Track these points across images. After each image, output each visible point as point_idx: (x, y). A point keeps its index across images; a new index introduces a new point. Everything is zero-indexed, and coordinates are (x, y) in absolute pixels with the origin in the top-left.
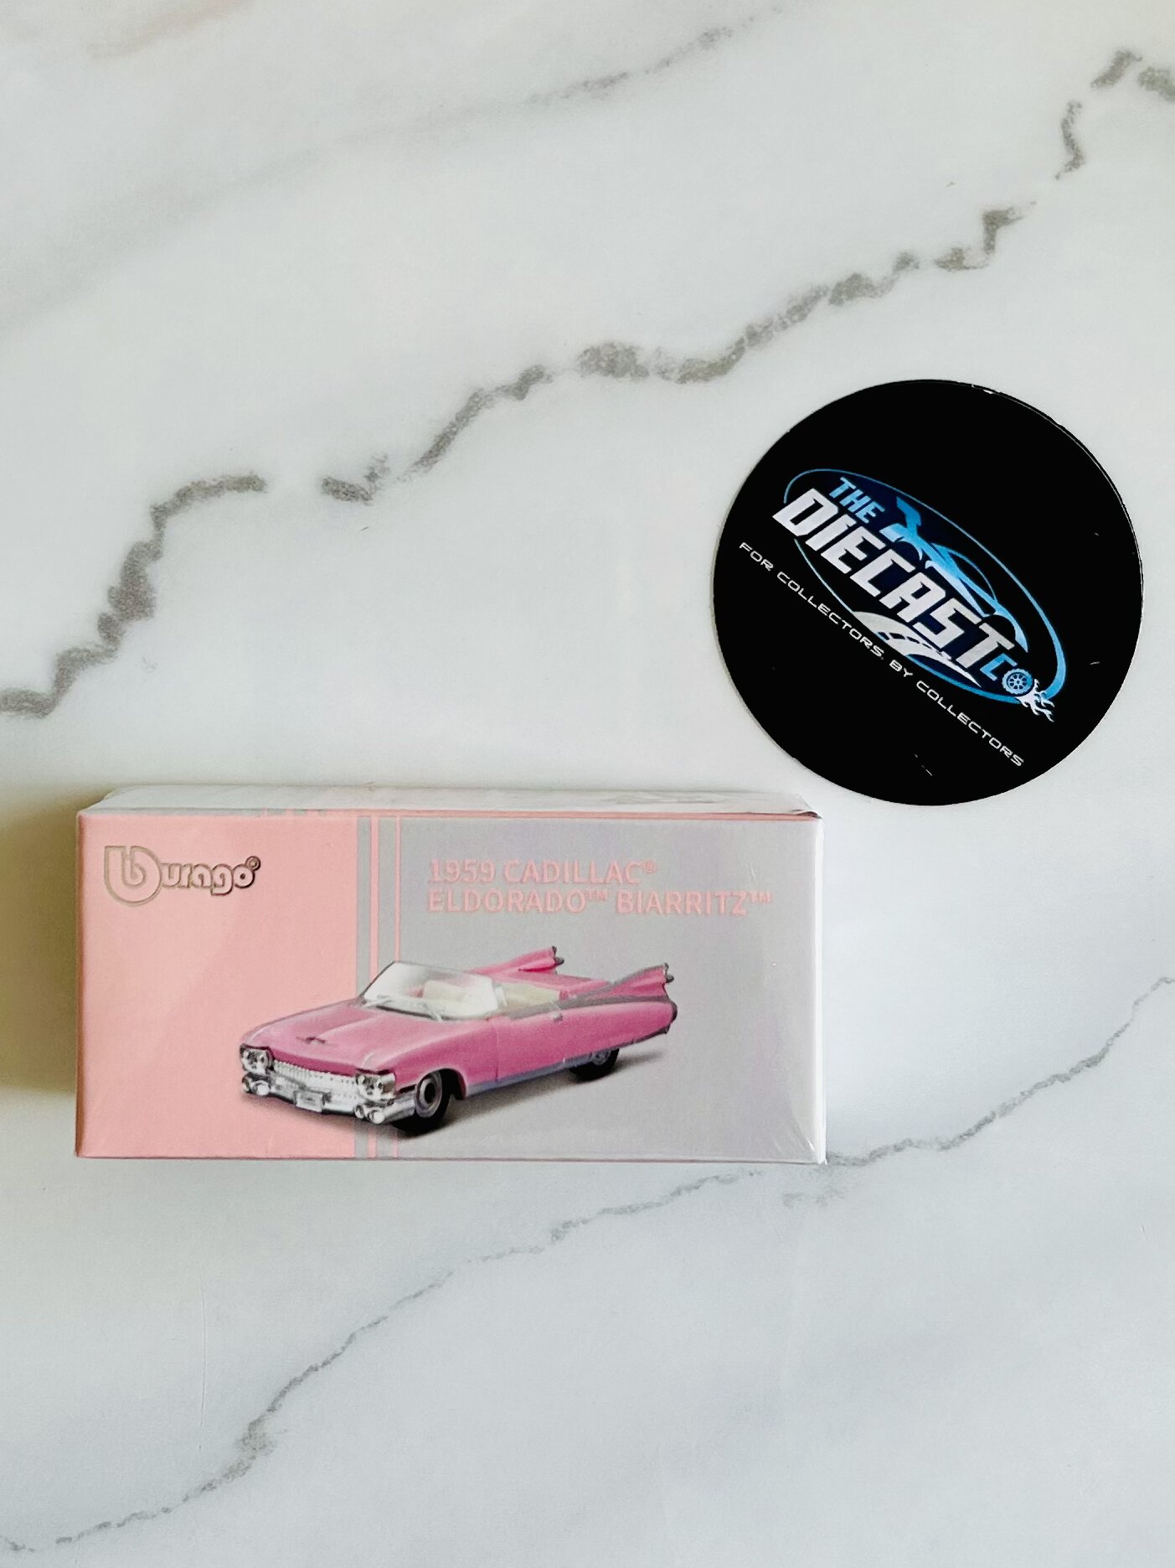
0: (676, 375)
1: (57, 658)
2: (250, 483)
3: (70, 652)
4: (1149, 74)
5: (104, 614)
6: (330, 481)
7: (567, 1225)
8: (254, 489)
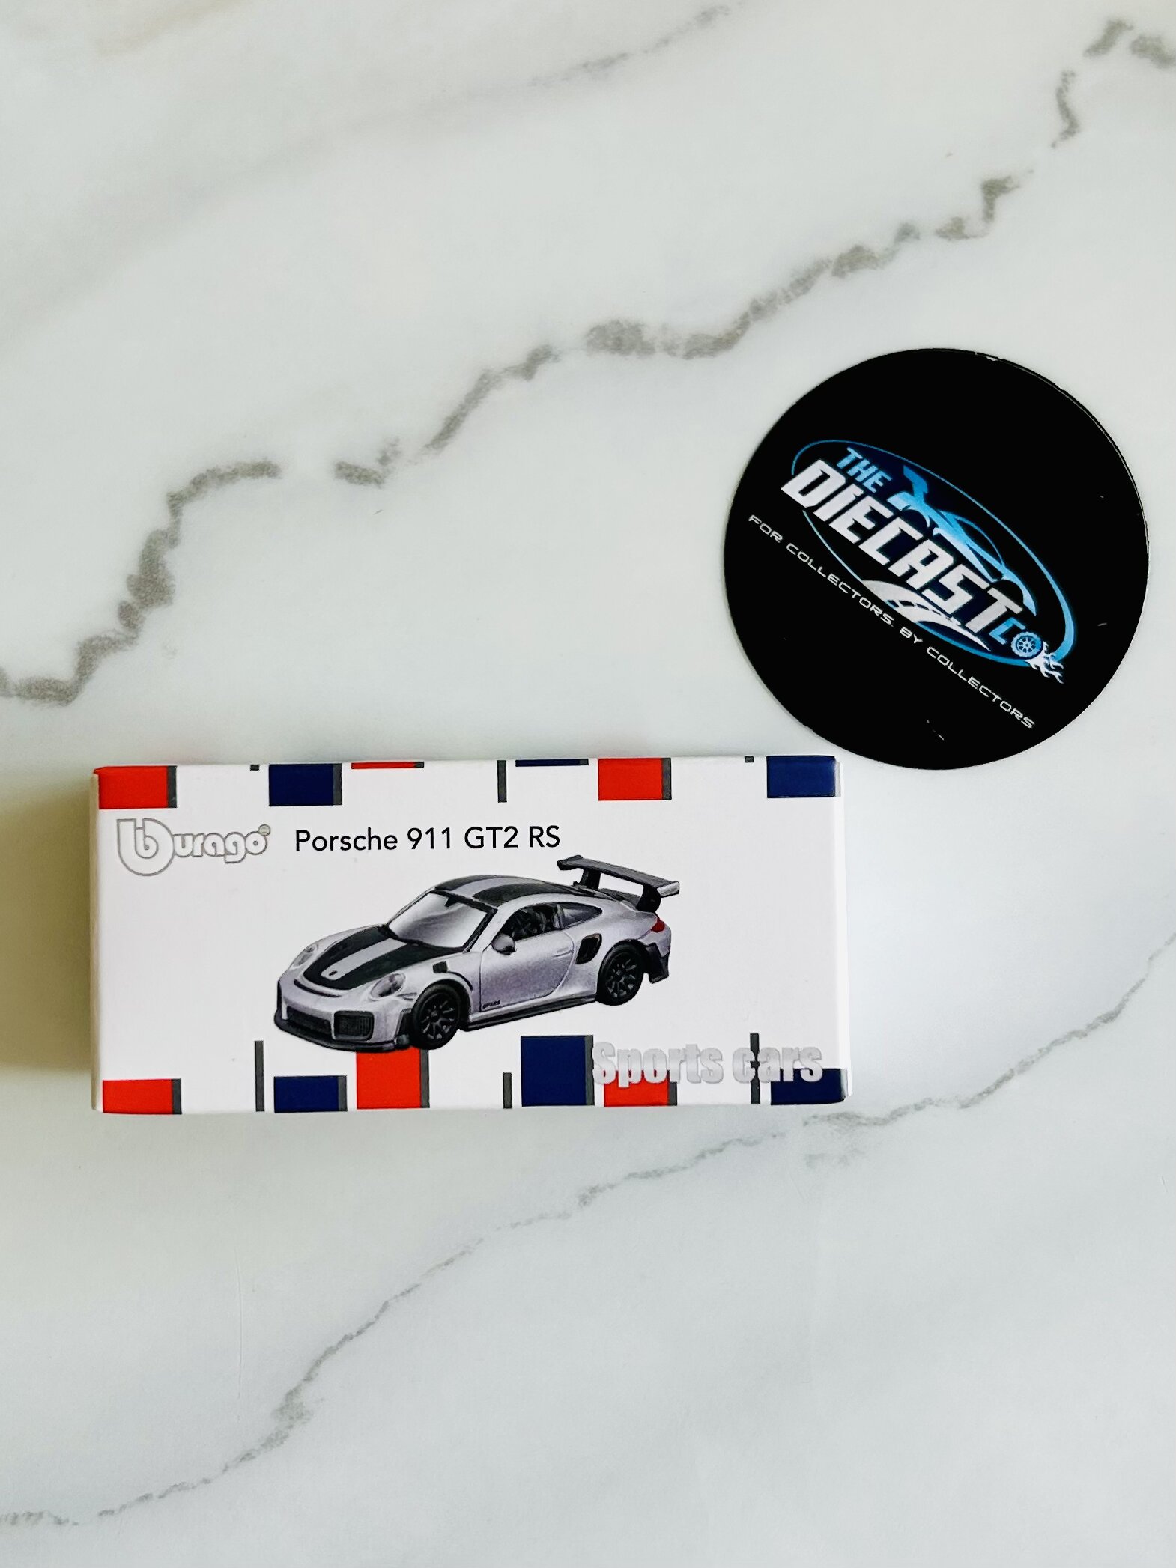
0: (681, 351)
1: (78, 647)
2: (264, 470)
3: (91, 640)
4: (1141, 42)
5: (125, 602)
6: (344, 466)
7: (594, 1190)
8: (269, 475)
